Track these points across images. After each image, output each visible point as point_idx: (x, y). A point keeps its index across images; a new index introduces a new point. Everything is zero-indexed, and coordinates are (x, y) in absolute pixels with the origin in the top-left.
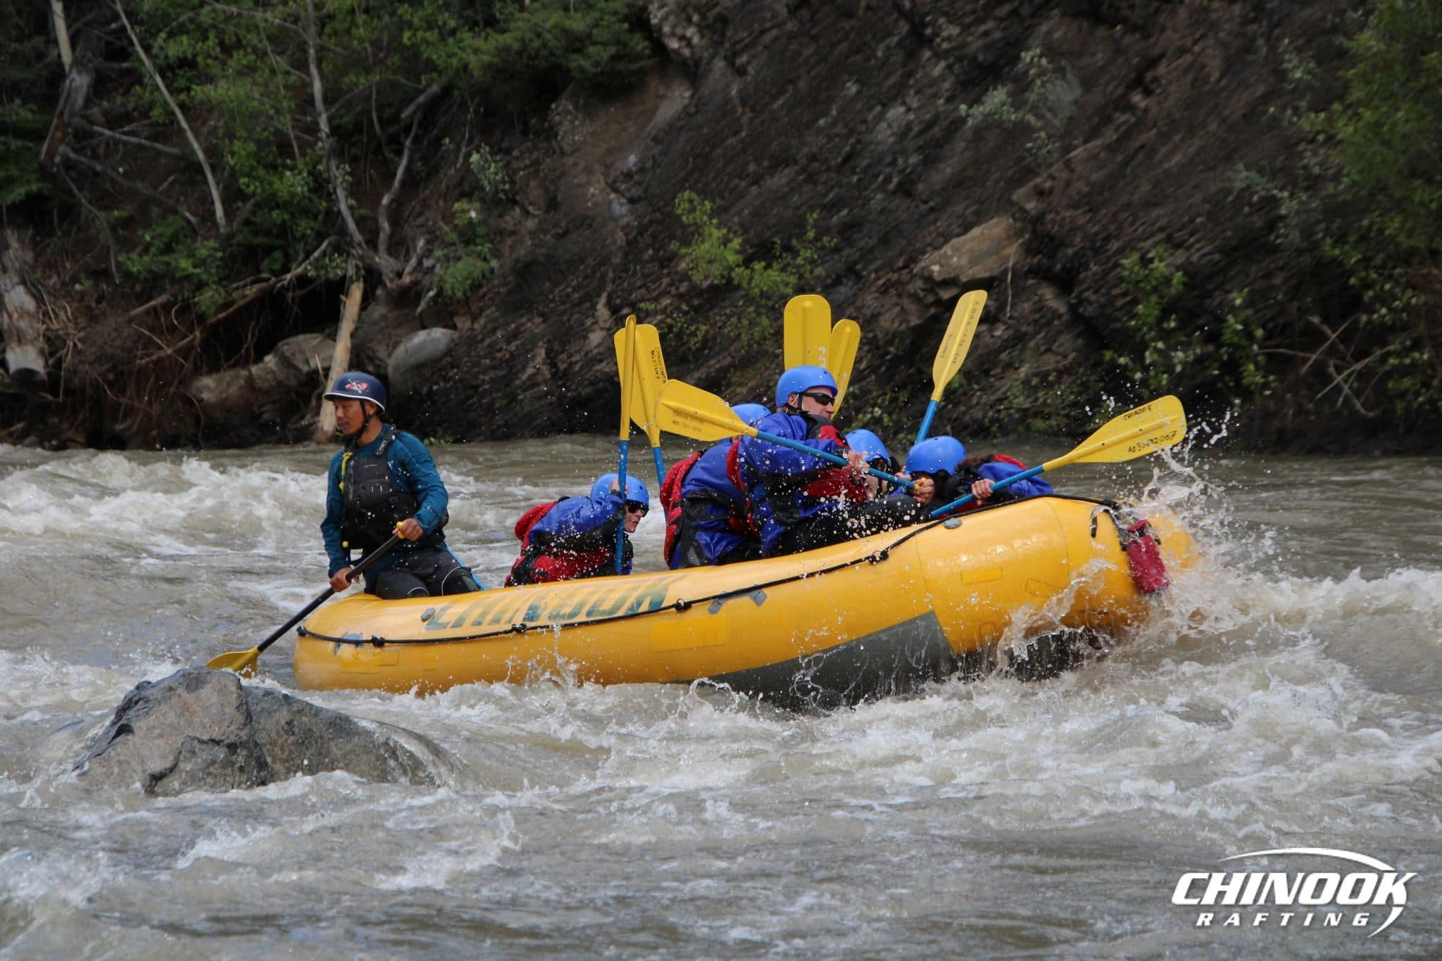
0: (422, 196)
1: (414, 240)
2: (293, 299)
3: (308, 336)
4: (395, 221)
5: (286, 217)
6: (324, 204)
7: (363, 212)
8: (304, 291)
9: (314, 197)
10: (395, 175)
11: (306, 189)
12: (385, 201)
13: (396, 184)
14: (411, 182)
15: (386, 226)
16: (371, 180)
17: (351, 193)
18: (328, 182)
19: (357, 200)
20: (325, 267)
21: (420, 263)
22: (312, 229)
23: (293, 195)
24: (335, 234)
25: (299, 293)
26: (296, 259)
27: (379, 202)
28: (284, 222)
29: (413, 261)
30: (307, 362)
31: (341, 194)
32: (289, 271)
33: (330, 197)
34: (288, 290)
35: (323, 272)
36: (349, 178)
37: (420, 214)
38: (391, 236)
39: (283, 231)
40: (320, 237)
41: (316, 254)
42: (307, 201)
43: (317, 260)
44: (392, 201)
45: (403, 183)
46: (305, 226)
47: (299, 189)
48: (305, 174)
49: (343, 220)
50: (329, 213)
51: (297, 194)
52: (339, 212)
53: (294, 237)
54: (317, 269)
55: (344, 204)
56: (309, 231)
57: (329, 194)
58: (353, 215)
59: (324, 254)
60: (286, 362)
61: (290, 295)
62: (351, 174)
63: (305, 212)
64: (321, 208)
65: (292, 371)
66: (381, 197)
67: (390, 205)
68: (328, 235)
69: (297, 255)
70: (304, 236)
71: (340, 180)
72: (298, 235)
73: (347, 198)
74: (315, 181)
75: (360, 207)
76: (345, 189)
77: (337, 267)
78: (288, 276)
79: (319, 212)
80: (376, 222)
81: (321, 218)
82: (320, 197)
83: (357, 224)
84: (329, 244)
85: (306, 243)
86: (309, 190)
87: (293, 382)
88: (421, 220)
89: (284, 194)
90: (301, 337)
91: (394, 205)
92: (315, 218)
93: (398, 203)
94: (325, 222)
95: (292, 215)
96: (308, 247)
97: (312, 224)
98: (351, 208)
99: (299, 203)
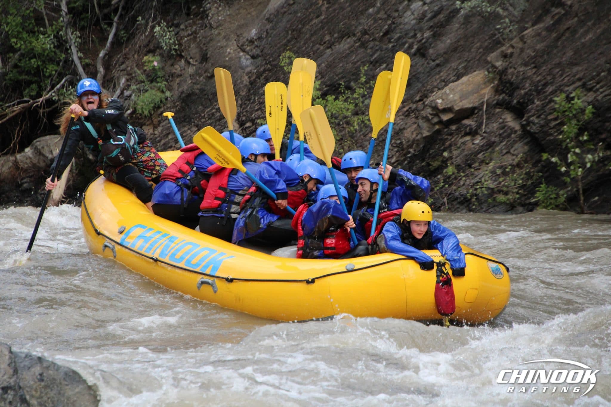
0: (124, 52)
1: (118, 78)
2: (44, 113)
3: (52, 136)
4: (107, 67)
5: (39, 63)
6: (64, 56)
7: (87, 61)
8: (50, 109)
9: (57, 51)
10: (108, 39)
11: (52, 46)
12: (101, 55)
13: (108, 44)
14: (118, 43)
15: (101, 70)
16: (93, 41)
17: (80, 49)
18: (67, 42)
19: (83, 53)
20: (62, 94)
21: (122, 93)
22: (56, 71)
23: (44, 50)
24: (69, 74)
25: (47, 110)
26: (45, 89)
27: (98, 55)
28: (38, 66)
29: (118, 92)
30: (51, 152)
31: (74, 50)
32: (41, 96)
33: (67, 51)
34: (40, 108)
35: (62, 97)
36: (79, 40)
37: (123, 63)
38: (104, 77)
39: (38, 72)
40: (61, 76)
41: (58, 86)
42: (53, 54)
43: (58, 90)
44: (106, 54)
45: (112, 43)
46: (51, 69)
47: (48, 46)
48: (52, 37)
49: (75, 65)
50: (66, 61)
51: (47, 49)
52: (73, 61)
53: (44, 75)
54: (58, 95)
55: (76, 55)
56: (54, 72)
57: (67, 50)
58: (81, 63)
59: (63, 86)
60: (39, 152)
61: (41, 111)
62: (80, 37)
63: (52, 60)
64: (62, 58)
65: (41, 157)
66: (99, 52)
67: (104, 57)
68: (67, 75)
69: (46, 86)
70: (50, 75)
71: (74, 41)
72: (47, 74)
73: (77, 52)
74: (58, 41)
75: (86, 58)
76: (76, 47)
77: (71, 94)
78: (41, 99)
79: (60, 61)
80: (96, 67)
81: (61, 64)
82: (61, 52)
83: (84, 69)
84: (66, 81)
85: (52, 80)
86: (54, 47)
87: (42, 164)
88: (123, 67)
89: (38, 49)
90: (48, 137)
91: (107, 57)
92: (58, 64)
93: (109, 56)
94: (64, 67)
95: (44, 62)
96: (53, 82)
97: (56, 68)
98: (80, 58)
99: (48, 55)
